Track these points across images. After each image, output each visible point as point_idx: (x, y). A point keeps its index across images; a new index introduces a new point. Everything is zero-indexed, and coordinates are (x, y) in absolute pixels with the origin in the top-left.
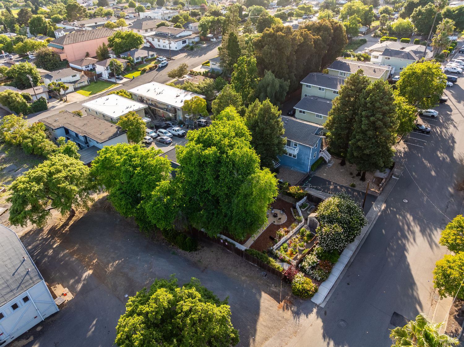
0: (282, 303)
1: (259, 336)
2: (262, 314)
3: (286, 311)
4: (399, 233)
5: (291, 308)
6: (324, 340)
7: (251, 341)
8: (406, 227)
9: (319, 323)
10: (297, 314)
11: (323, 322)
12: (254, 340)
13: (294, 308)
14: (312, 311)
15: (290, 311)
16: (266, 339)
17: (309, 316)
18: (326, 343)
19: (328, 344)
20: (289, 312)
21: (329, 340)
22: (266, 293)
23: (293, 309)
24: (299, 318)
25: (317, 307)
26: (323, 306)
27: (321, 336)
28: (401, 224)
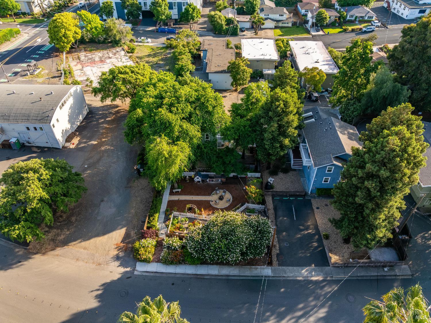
0: (122, 245)
1: (84, 244)
2: (106, 236)
3: (117, 250)
4: (283, 309)
5: (121, 252)
6: (100, 286)
7: (79, 241)
8: (299, 313)
9: (116, 276)
10: (117, 258)
11: (119, 279)
12: (81, 242)
13: (121, 254)
14: (127, 267)
15: (118, 252)
16: (85, 248)
17: (120, 268)
18: (98, 288)
19: (98, 290)
20: (116, 252)
21: (102, 289)
22: (126, 230)
23: (120, 253)
24: (114, 261)
25: (133, 270)
26: (136, 273)
27: (103, 282)
28: (301, 306)
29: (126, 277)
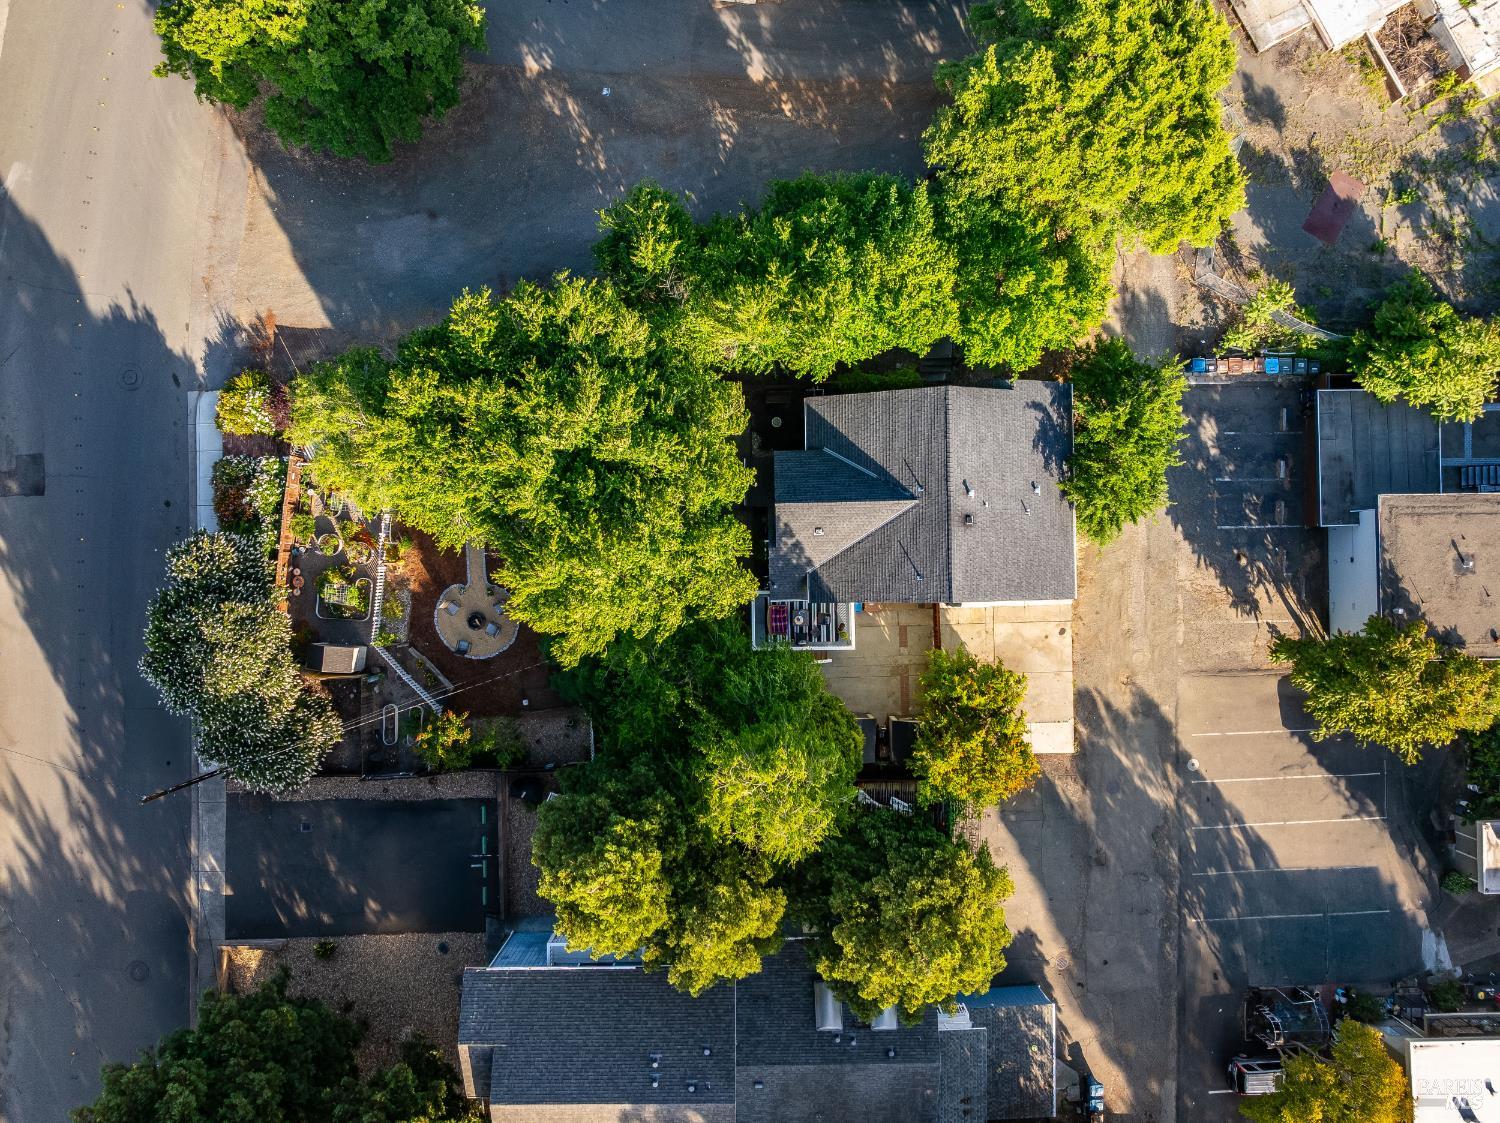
0: (270, 332)
1: (267, 215)
2: (296, 275)
3: (255, 320)
4: (111, 790)
5: (249, 335)
6: (145, 308)
7: (272, 195)
8: (100, 828)
9: (175, 343)
10: (230, 330)
11: (169, 352)
12: (272, 205)
13: (241, 339)
14: (205, 366)
15: (247, 326)
16: (251, 227)
17: (204, 346)
18: (139, 305)
19: (134, 306)
20: (245, 320)
21: (136, 316)
22: (323, 330)
23: (244, 335)
24: (221, 325)
25: (200, 386)
26: (192, 395)
27: (155, 313)
28: (119, 836)
29: (176, 370)
